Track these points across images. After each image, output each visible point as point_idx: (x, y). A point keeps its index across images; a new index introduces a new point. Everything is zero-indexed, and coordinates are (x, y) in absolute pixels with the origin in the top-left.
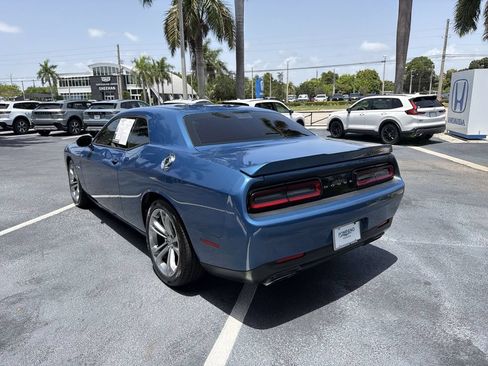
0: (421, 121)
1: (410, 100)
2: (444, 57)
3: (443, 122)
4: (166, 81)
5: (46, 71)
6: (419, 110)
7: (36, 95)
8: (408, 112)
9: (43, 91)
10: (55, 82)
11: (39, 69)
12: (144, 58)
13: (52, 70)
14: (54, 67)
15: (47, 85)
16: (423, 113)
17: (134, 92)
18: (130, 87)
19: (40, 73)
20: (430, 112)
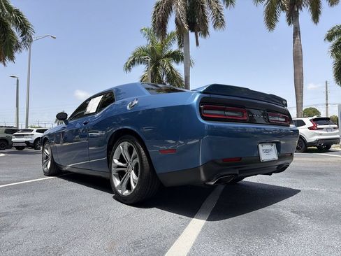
0: (321, 134)
1: (310, 120)
2: (327, 105)
3: (338, 136)
6: (319, 127)
8: (310, 128)
16: (322, 129)
20: (327, 129)
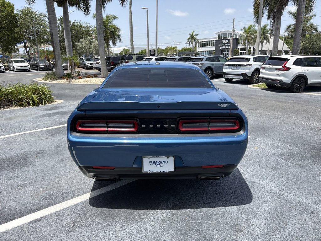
4: (265, 41)
5: (192, 38)
7: (186, 52)
9: (190, 50)
10: (196, 44)
11: (189, 36)
12: (251, 26)
13: (196, 37)
14: (196, 35)
15: (191, 46)
17: (242, 49)
18: (240, 46)
19: (188, 39)
